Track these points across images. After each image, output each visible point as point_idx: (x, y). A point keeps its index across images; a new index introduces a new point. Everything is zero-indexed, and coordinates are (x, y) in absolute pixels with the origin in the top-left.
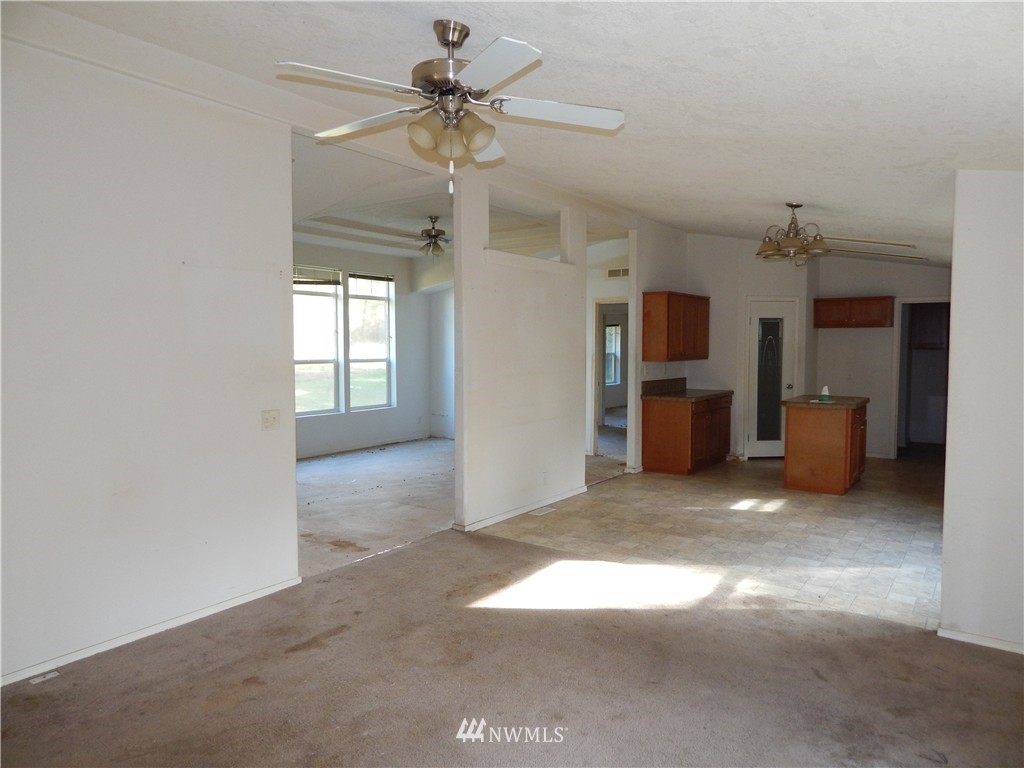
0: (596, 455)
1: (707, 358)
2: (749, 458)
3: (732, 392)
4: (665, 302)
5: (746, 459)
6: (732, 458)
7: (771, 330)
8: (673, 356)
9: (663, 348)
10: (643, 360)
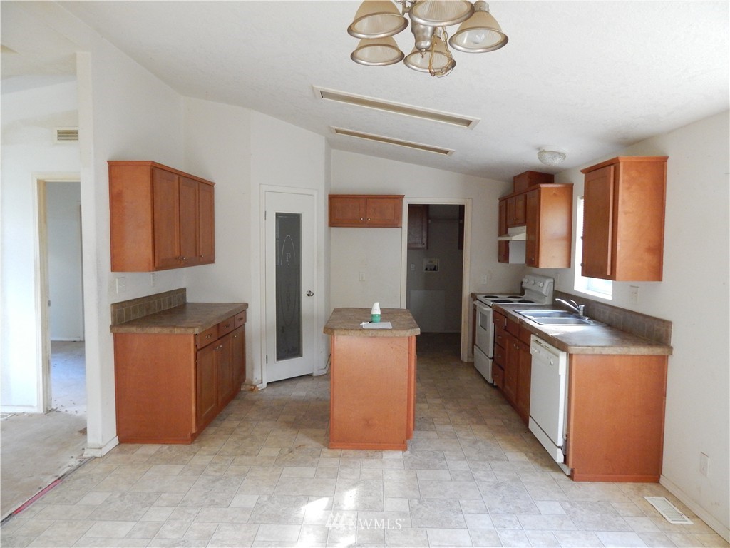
0: (49, 411)
1: (212, 261)
2: (268, 384)
3: (246, 305)
4: (147, 178)
5: (265, 385)
6: (248, 387)
7: (289, 227)
8: (160, 263)
9: (147, 252)
10: (113, 269)
